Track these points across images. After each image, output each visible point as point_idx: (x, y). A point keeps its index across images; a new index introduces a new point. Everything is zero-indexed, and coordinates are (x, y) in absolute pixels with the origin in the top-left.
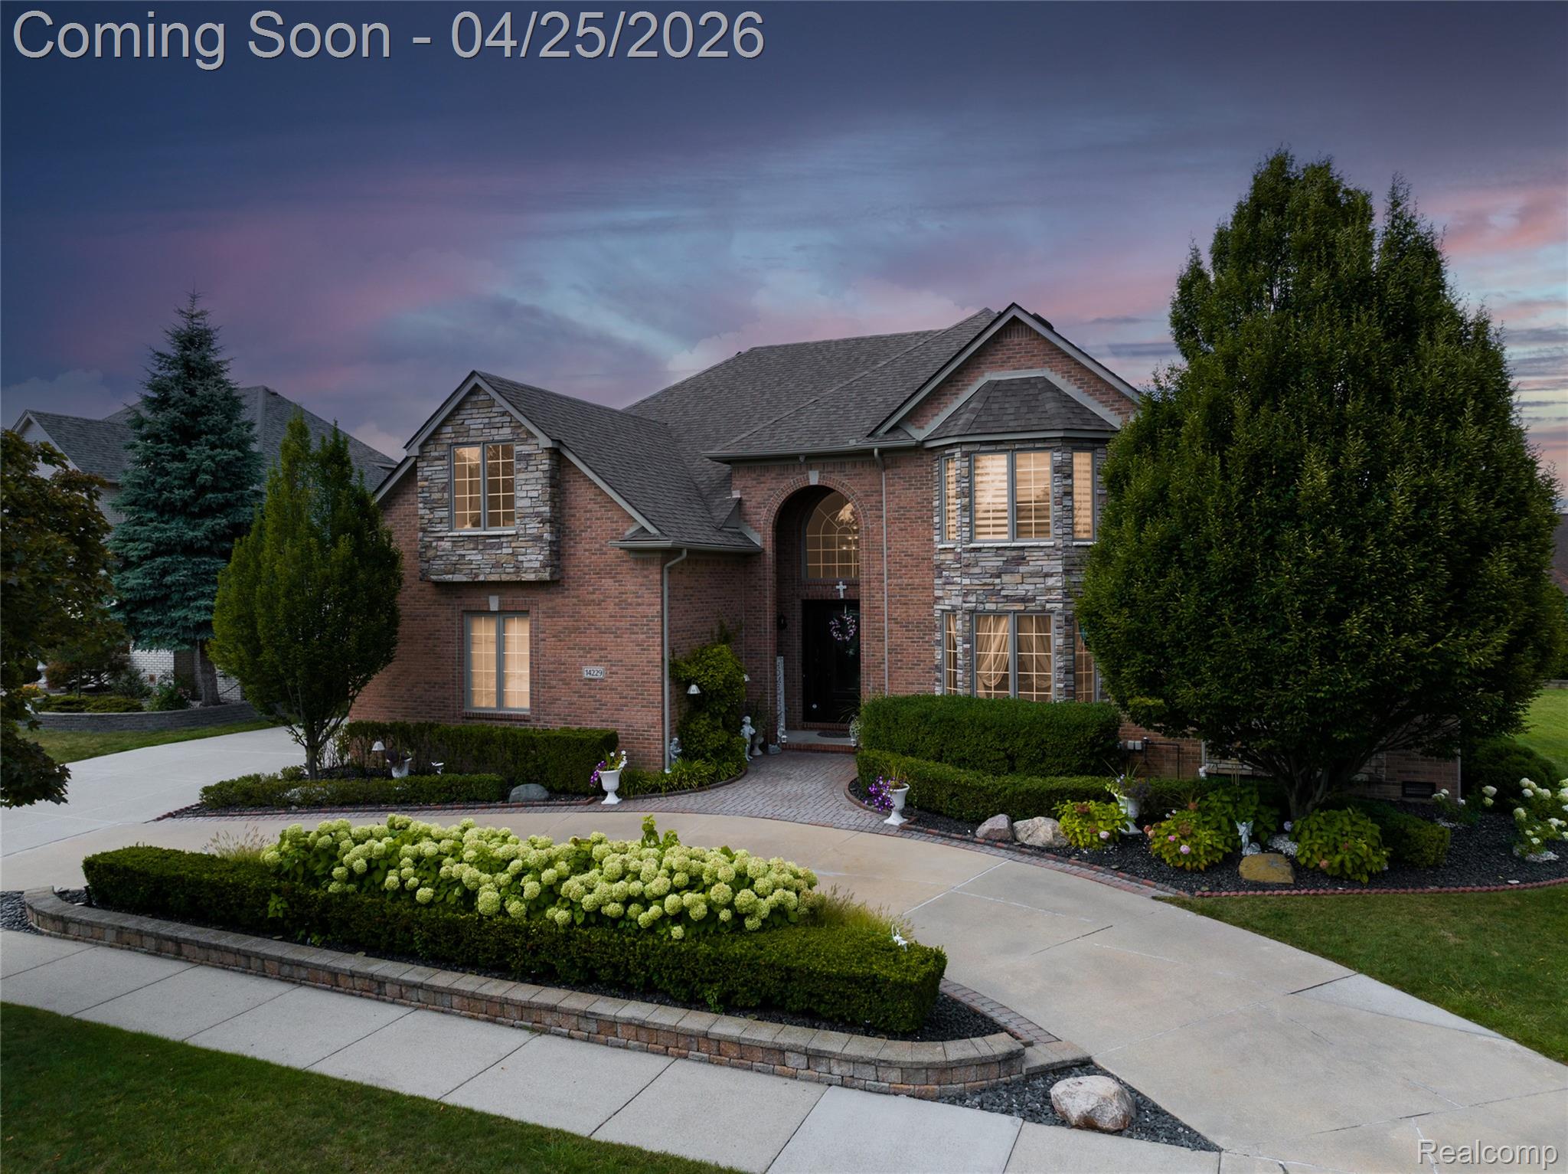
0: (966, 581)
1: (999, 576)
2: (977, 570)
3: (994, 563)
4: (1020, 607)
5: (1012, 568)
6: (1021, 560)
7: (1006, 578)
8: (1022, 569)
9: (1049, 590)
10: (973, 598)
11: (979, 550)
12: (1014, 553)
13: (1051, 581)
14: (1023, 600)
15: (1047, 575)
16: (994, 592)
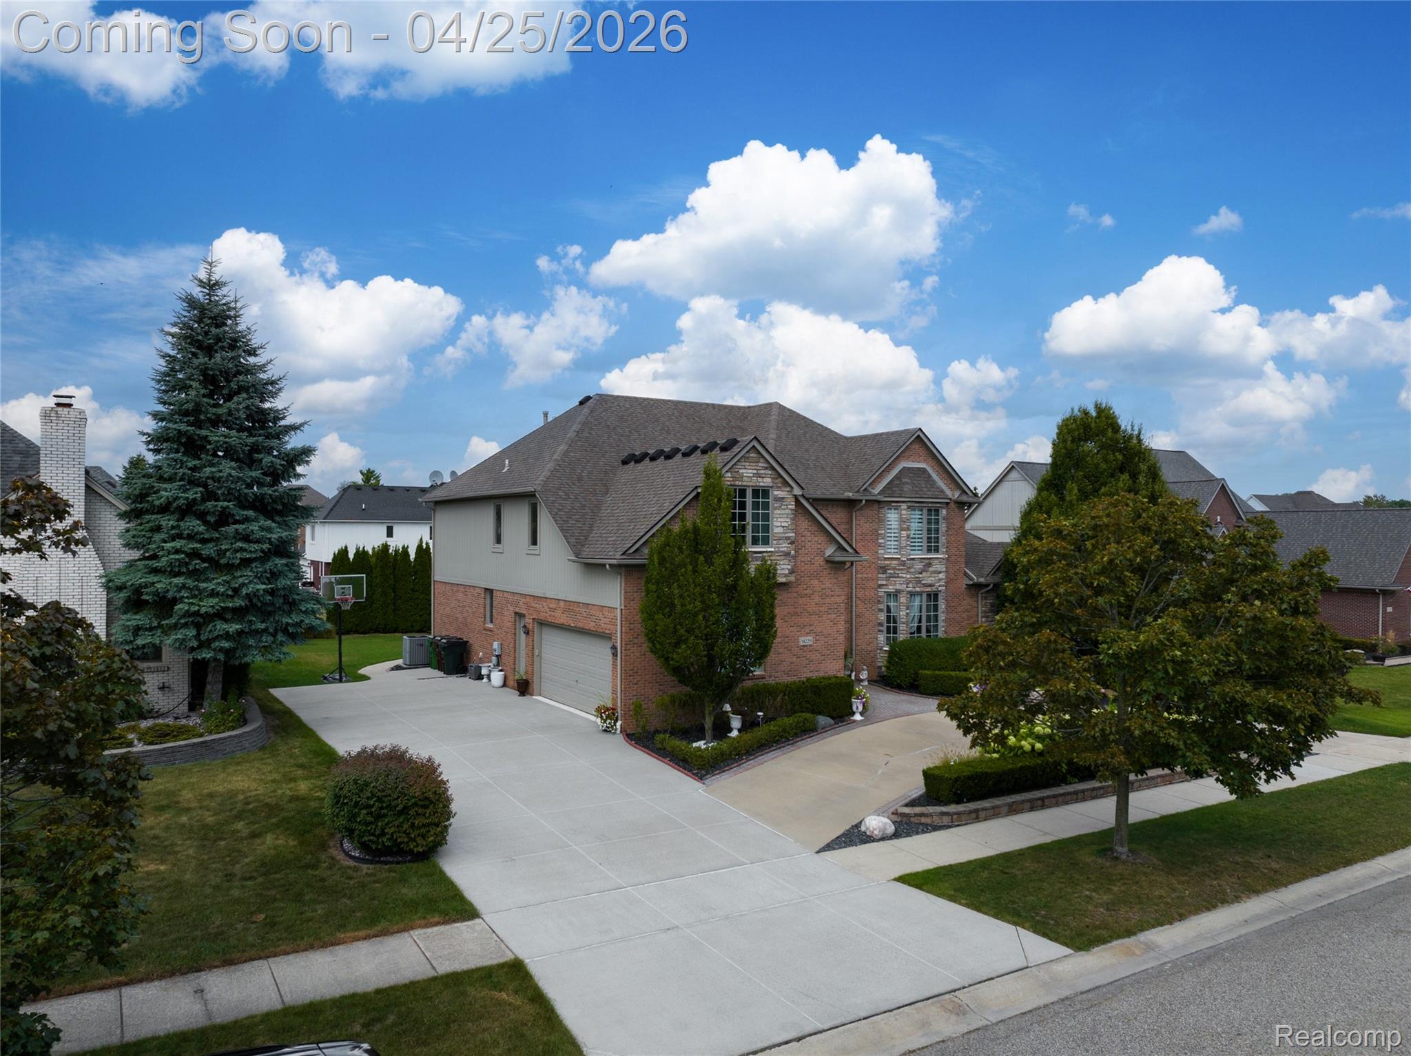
0: (908, 576)
1: (921, 573)
2: (912, 570)
3: (919, 566)
4: (929, 589)
5: (926, 569)
6: (929, 565)
7: (924, 574)
8: (931, 569)
9: (940, 580)
10: (910, 585)
11: (913, 559)
12: (927, 561)
13: (941, 576)
14: (931, 585)
15: (940, 572)
16: (919, 582)
